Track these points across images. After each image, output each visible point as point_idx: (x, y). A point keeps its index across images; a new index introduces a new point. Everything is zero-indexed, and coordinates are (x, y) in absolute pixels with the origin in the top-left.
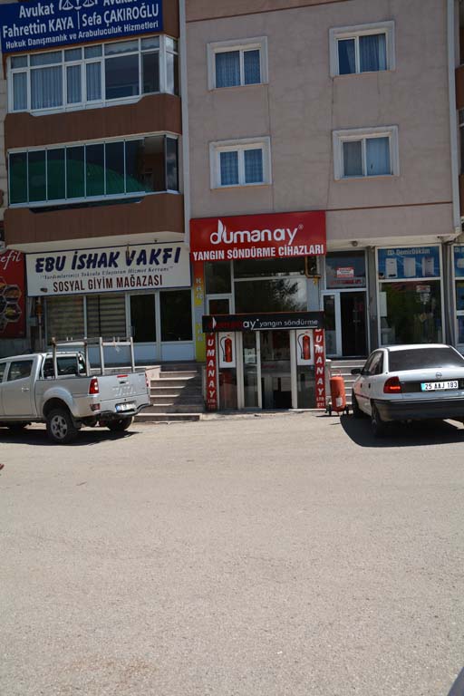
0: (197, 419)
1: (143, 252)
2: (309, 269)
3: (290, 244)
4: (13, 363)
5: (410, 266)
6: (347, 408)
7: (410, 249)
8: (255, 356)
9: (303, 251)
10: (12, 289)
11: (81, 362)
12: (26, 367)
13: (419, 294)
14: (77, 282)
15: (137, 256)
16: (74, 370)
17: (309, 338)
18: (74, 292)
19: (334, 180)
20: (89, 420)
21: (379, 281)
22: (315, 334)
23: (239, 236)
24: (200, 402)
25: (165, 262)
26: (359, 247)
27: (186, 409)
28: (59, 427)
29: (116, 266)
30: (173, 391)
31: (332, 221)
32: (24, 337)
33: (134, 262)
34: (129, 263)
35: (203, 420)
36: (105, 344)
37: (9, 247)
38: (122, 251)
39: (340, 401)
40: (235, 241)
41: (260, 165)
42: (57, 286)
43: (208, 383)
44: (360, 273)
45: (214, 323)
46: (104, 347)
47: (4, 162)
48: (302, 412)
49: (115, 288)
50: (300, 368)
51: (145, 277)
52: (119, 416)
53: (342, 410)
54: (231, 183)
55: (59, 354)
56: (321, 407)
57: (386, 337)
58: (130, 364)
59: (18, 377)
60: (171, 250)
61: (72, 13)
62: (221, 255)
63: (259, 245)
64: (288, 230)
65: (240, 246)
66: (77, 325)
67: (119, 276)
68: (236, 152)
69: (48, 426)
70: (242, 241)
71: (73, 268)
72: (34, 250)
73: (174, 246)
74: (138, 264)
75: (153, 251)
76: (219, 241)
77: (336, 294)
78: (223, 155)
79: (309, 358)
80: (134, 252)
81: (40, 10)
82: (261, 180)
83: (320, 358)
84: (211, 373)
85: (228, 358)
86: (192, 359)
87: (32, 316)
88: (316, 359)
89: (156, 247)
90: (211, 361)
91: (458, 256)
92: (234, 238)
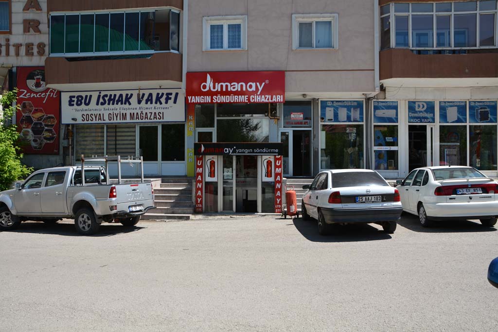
0: (188, 218)
1: (151, 95)
2: (271, 113)
3: (258, 94)
4: (50, 173)
5: (343, 113)
6: (297, 213)
7: (344, 101)
8: (231, 174)
9: (268, 99)
10: (49, 117)
11: (103, 174)
12: (60, 177)
13: (348, 133)
14: (100, 114)
15: (146, 97)
16: (97, 180)
17: (271, 162)
18: (97, 122)
19: (292, 50)
20: (107, 218)
21: (320, 123)
22: (276, 159)
23: (222, 86)
24: (190, 206)
25: (166, 103)
26: (308, 98)
27: (180, 211)
28: (85, 222)
29: (130, 104)
30: (170, 198)
31: (290, 79)
32: (58, 154)
33: (144, 102)
34: (139, 102)
35: (192, 220)
36: (122, 161)
37: (49, 86)
38: (135, 93)
39: (293, 209)
40: (219, 90)
41: (239, 35)
42: (85, 117)
43: (197, 192)
44: (307, 117)
45: (203, 149)
46: (121, 163)
47: (47, 21)
48: (265, 215)
49: (128, 120)
50: (264, 183)
51: (151, 113)
52: (131, 215)
53: (294, 215)
54: (218, 47)
55: (86, 168)
56: (278, 212)
57: (324, 163)
58: (140, 177)
59: (53, 184)
60: (171, 94)
62: (208, 99)
63: (237, 93)
64: (258, 84)
65: (222, 93)
66: (99, 147)
67: (132, 111)
68: (222, 25)
69: (76, 221)
70: (224, 90)
71: (97, 104)
72: (67, 89)
73: (174, 92)
74: (147, 103)
75: (158, 94)
76: (207, 89)
77: (290, 131)
78: (212, 27)
79: (271, 176)
80: (144, 95)
82: (239, 47)
83: (279, 177)
84: (199, 185)
85: (212, 174)
86: (184, 174)
87: (64, 139)
88: (276, 178)
89: (160, 92)
90: (200, 176)
91: (376, 108)
92: (218, 87)
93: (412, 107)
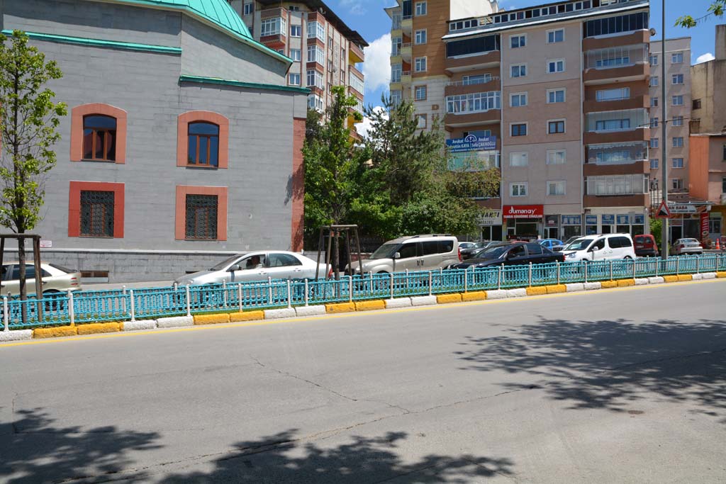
1: (487, 213)
2: (540, 221)
3: (533, 214)
5: (572, 220)
7: (572, 215)
9: (538, 216)
15: (485, 215)
19: (547, 196)
21: (562, 225)
25: (494, 217)
26: (555, 214)
31: (545, 207)
34: (483, 216)
41: (525, 190)
44: (556, 222)
45: (510, 237)
51: (488, 221)
54: (516, 195)
60: (496, 213)
61: (469, 143)
62: (512, 217)
63: (524, 214)
64: (532, 210)
65: (518, 214)
68: (518, 186)
74: (485, 217)
75: (491, 213)
76: (512, 212)
77: (548, 229)
78: (514, 186)
80: (484, 213)
81: (459, 141)
82: (525, 195)
91: (587, 218)
92: (516, 212)
93: (603, 217)
